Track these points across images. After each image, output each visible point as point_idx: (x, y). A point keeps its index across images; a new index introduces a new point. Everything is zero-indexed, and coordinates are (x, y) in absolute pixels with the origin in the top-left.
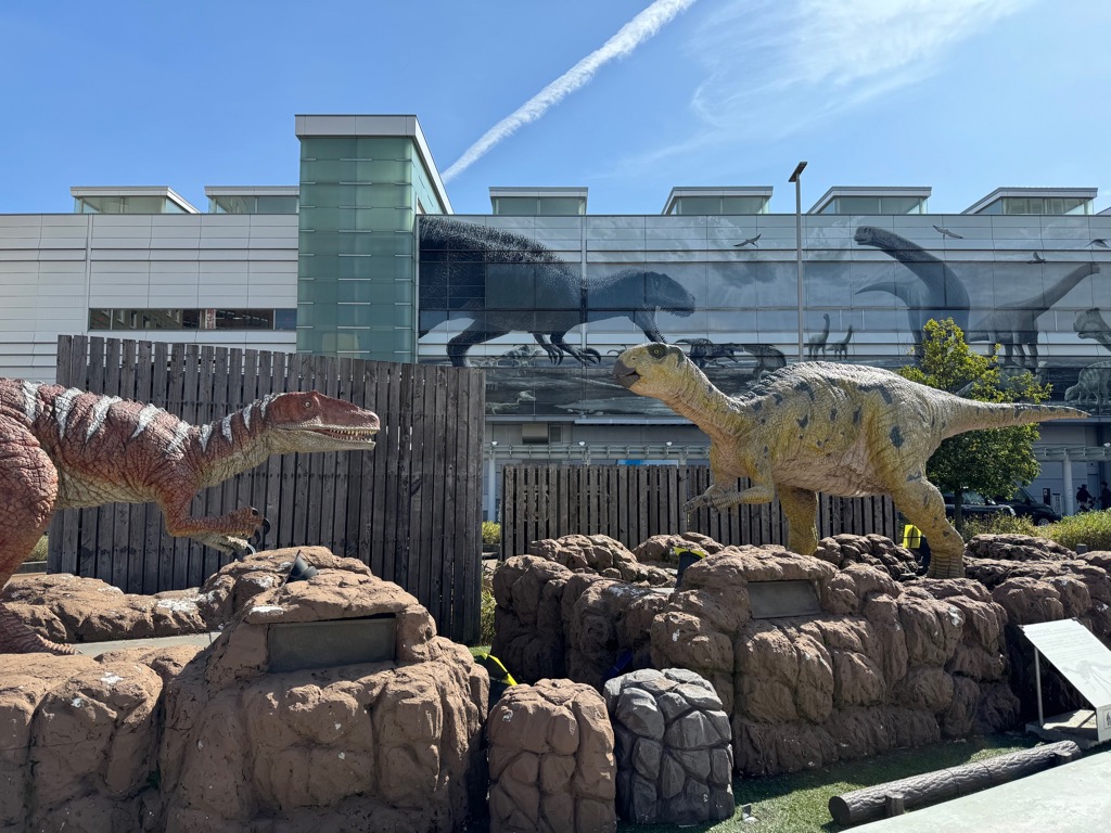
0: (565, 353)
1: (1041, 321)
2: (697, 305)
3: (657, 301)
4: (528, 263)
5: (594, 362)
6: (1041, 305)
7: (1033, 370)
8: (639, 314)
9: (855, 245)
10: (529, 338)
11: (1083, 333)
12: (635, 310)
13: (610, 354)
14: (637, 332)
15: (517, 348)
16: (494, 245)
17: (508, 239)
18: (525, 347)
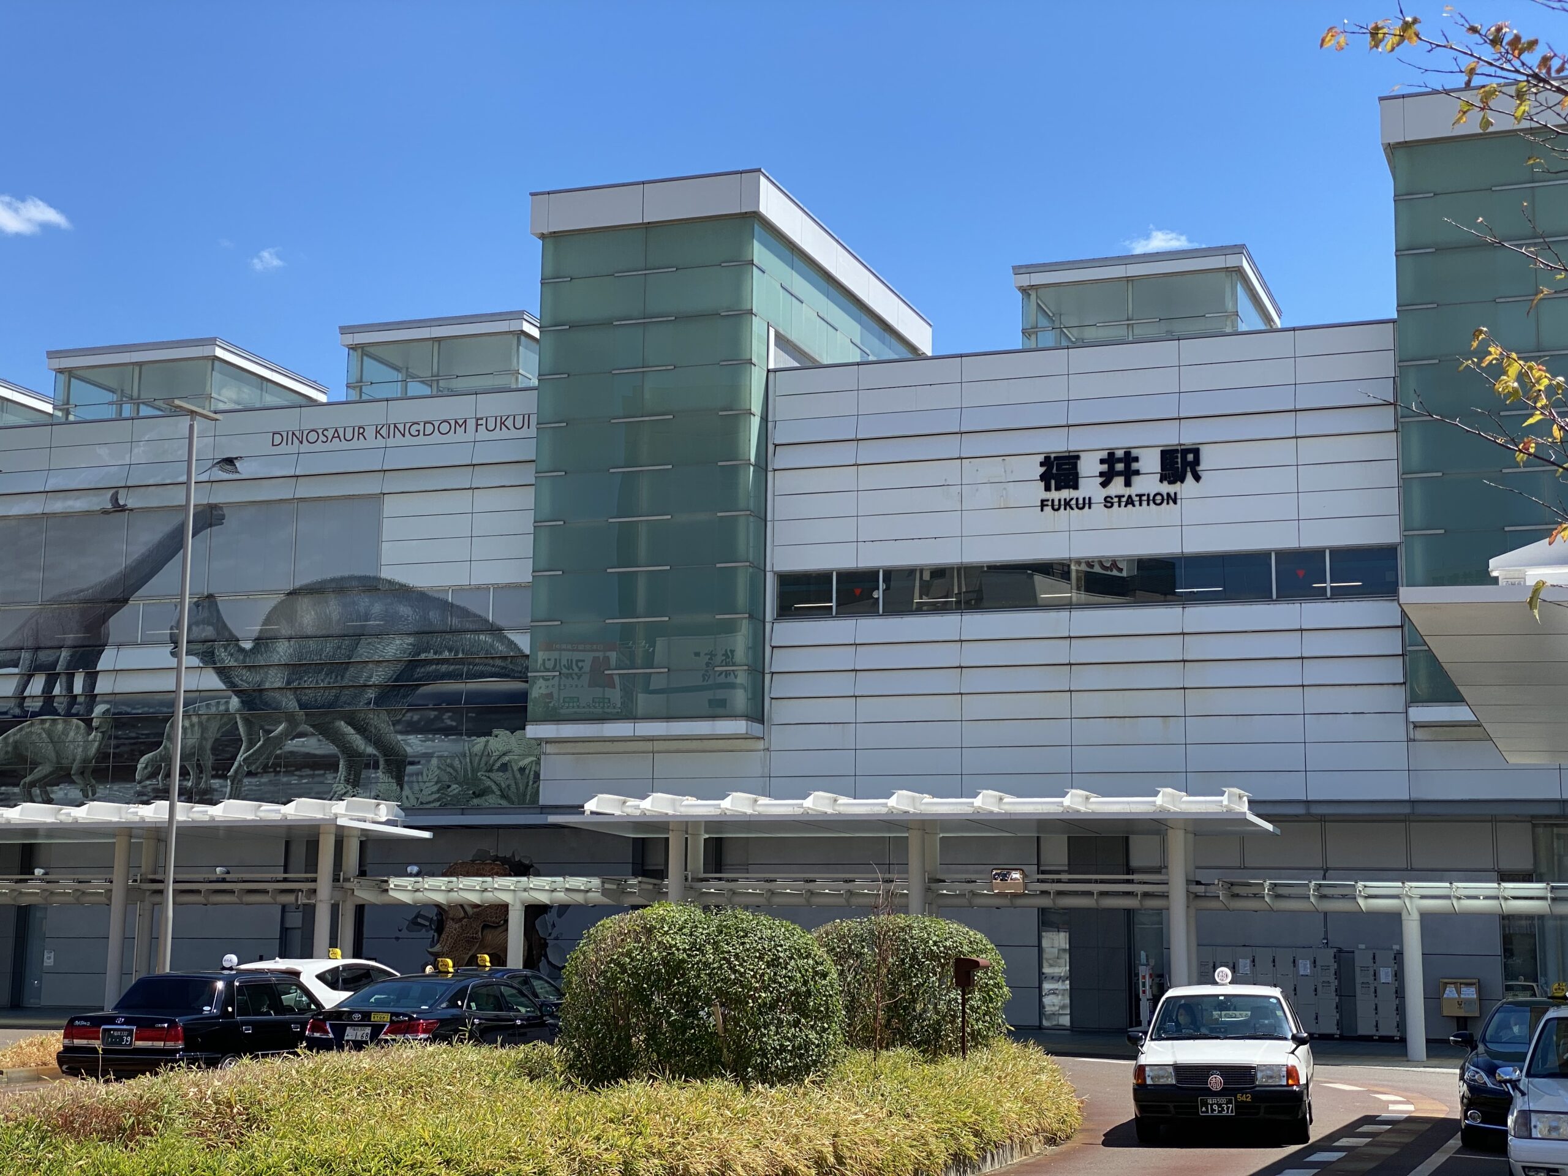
1: (116, 624)
6: (118, 594)
7: (88, 722)
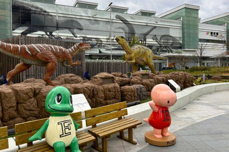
0: (53, 37)
2: (84, 28)
3: (75, 27)
4: (43, 14)
5: (60, 40)
6: (147, 34)
8: (71, 29)
9: (115, 19)
10: (44, 33)
11: (153, 39)
12: (70, 28)
13: (64, 38)
14: (70, 33)
15: (40, 35)
16: (33, 9)
17: (37, 8)
18: (43, 35)
